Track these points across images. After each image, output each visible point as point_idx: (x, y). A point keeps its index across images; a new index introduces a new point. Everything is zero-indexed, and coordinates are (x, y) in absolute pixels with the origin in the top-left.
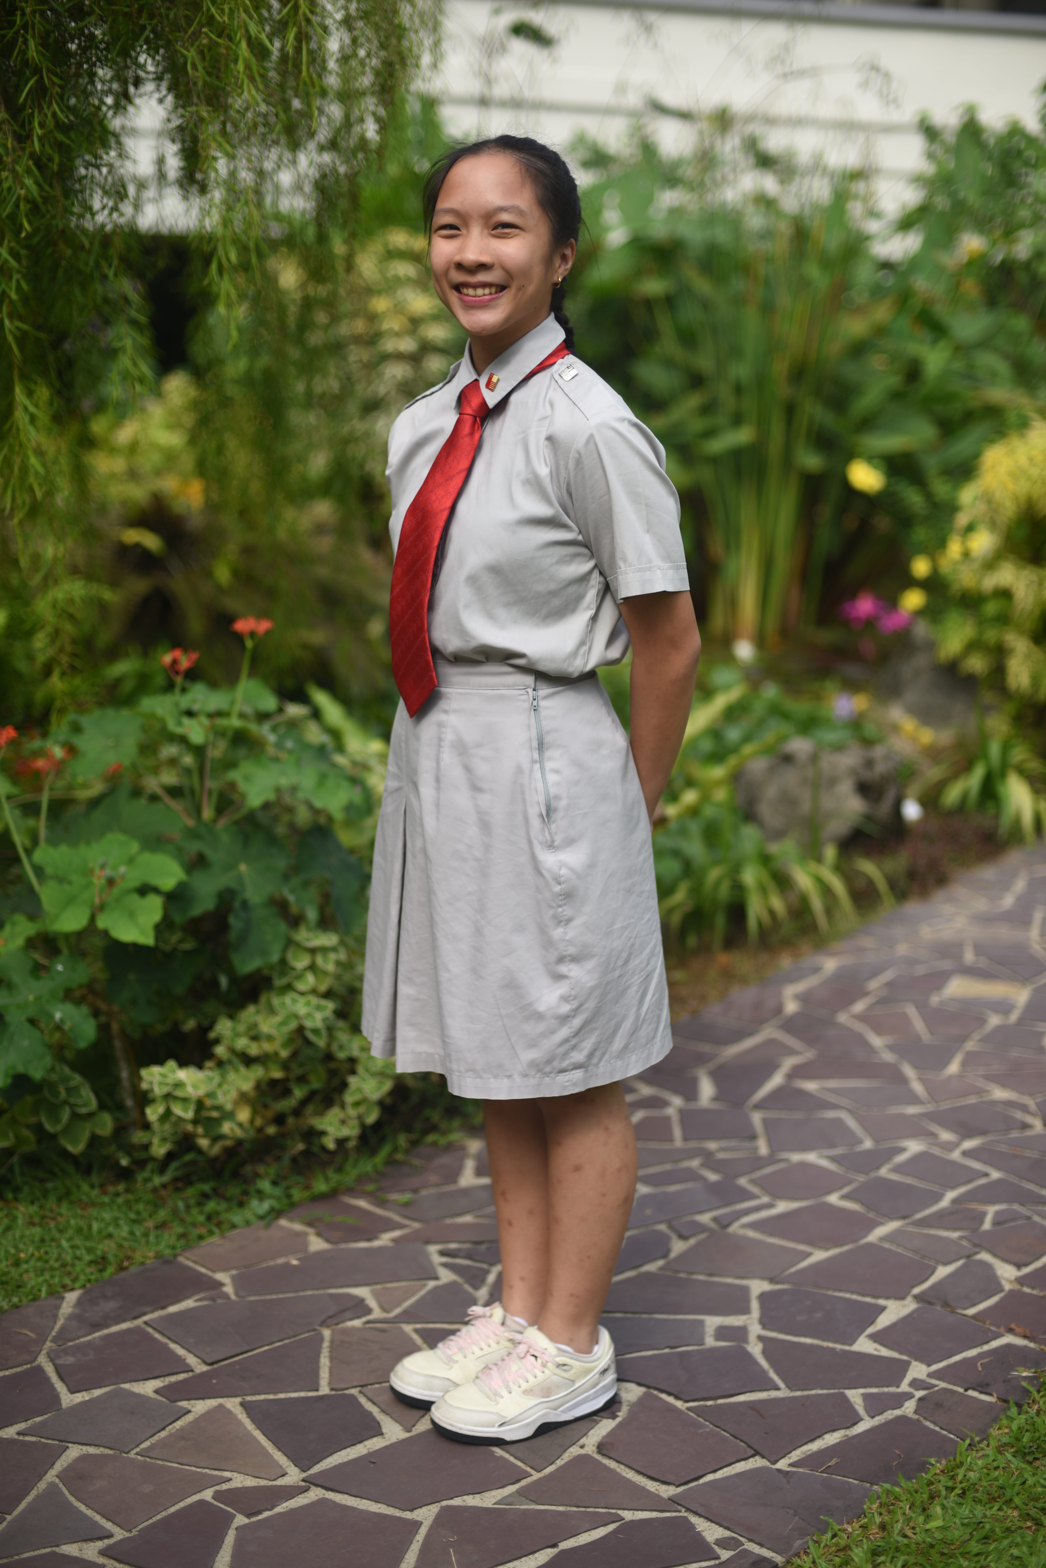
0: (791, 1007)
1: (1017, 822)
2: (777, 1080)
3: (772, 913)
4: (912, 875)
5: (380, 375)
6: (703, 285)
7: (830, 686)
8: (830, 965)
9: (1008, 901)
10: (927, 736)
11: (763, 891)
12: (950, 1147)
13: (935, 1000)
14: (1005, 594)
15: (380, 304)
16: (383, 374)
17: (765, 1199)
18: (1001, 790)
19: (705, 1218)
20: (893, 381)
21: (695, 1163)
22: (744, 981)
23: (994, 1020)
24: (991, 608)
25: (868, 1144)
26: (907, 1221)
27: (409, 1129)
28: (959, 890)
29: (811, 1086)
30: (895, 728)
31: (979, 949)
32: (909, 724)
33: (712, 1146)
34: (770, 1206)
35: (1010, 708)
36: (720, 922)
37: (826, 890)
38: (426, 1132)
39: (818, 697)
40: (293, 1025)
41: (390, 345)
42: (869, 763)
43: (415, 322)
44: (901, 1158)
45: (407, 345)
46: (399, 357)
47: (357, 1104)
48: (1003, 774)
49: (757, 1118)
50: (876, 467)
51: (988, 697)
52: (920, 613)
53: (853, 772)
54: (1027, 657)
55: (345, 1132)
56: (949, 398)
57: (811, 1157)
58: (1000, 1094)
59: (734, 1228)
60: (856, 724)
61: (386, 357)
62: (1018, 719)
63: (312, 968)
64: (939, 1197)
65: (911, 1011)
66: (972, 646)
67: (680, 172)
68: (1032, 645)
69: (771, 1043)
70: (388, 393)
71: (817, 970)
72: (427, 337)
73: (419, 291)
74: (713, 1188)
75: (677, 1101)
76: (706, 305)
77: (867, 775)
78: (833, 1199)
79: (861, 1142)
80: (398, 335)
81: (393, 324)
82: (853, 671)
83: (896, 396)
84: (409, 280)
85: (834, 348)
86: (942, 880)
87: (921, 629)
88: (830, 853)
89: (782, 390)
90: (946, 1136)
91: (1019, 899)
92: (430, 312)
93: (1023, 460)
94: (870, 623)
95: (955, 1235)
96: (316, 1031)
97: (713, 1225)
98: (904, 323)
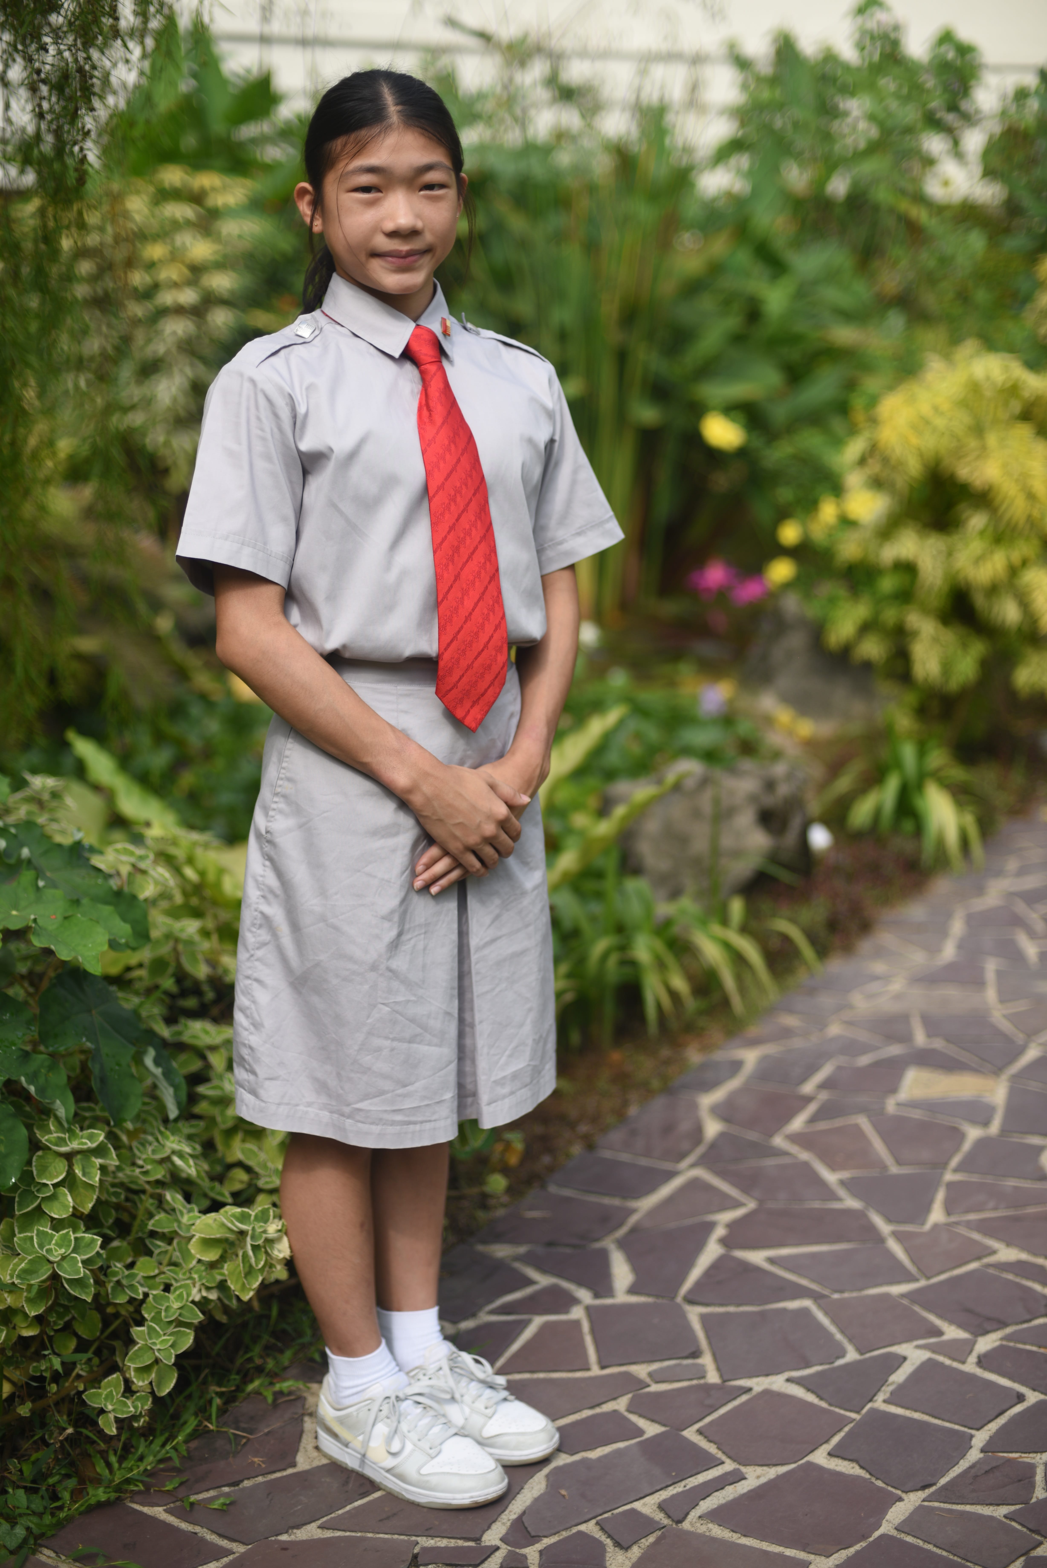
0: (712, 1128)
1: (941, 843)
2: (712, 1251)
3: (674, 995)
4: (833, 925)
5: (159, 333)
6: (517, 223)
7: (686, 671)
8: (751, 1057)
9: (949, 952)
10: (806, 728)
11: (661, 965)
12: (960, 1350)
13: (891, 1106)
14: (907, 569)
15: (156, 251)
16: (163, 331)
17: (729, 1466)
18: (919, 803)
19: (647, 1506)
20: (732, 322)
21: (621, 1405)
22: (647, 1093)
23: (973, 1133)
24: (887, 584)
25: (852, 1355)
26: (928, 1492)
27: (221, 1378)
28: (885, 938)
29: (757, 1257)
30: (768, 721)
31: (931, 1025)
32: (784, 715)
33: (641, 1371)
34: (736, 1477)
35: (911, 698)
36: (609, 1010)
37: (738, 959)
38: (246, 1378)
39: (672, 684)
40: (45, 1273)
41: (167, 298)
42: (770, 785)
43: (197, 271)
44: (899, 1376)
45: (188, 297)
46: (179, 310)
47: (144, 1370)
48: (920, 786)
49: (694, 1314)
50: (733, 420)
51: (885, 688)
52: (787, 586)
53: (753, 798)
54: (935, 640)
55: (131, 1408)
56: (794, 339)
57: (778, 1383)
58: (1007, 1254)
59: (692, 1523)
60: (727, 719)
61: (163, 312)
62: (922, 712)
63: (70, 1181)
64: (964, 1444)
65: (863, 1122)
66: (866, 628)
67: (478, 107)
68: (940, 626)
69: (695, 1184)
70: (168, 352)
71: (736, 1066)
72: (211, 286)
73: (199, 237)
74: (652, 1447)
75: (585, 1295)
76: (523, 244)
77: (769, 801)
78: (820, 1457)
79: (842, 1354)
80: (176, 285)
81: (170, 273)
82: (706, 649)
83: (738, 339)
84: (188, 223)
85: (667, 288)
86: (866, 927)
87: (791, 604)
88: (737, 907)
89: (612, 336)
90: (952, 1332)
91: (961, 946)
92: (211, 258)
93: (925, 408)
94: (722, 594)
95: (1000, 1512)
96: (78, 1283)
97: (660, 1517)
98: (743, 257)
